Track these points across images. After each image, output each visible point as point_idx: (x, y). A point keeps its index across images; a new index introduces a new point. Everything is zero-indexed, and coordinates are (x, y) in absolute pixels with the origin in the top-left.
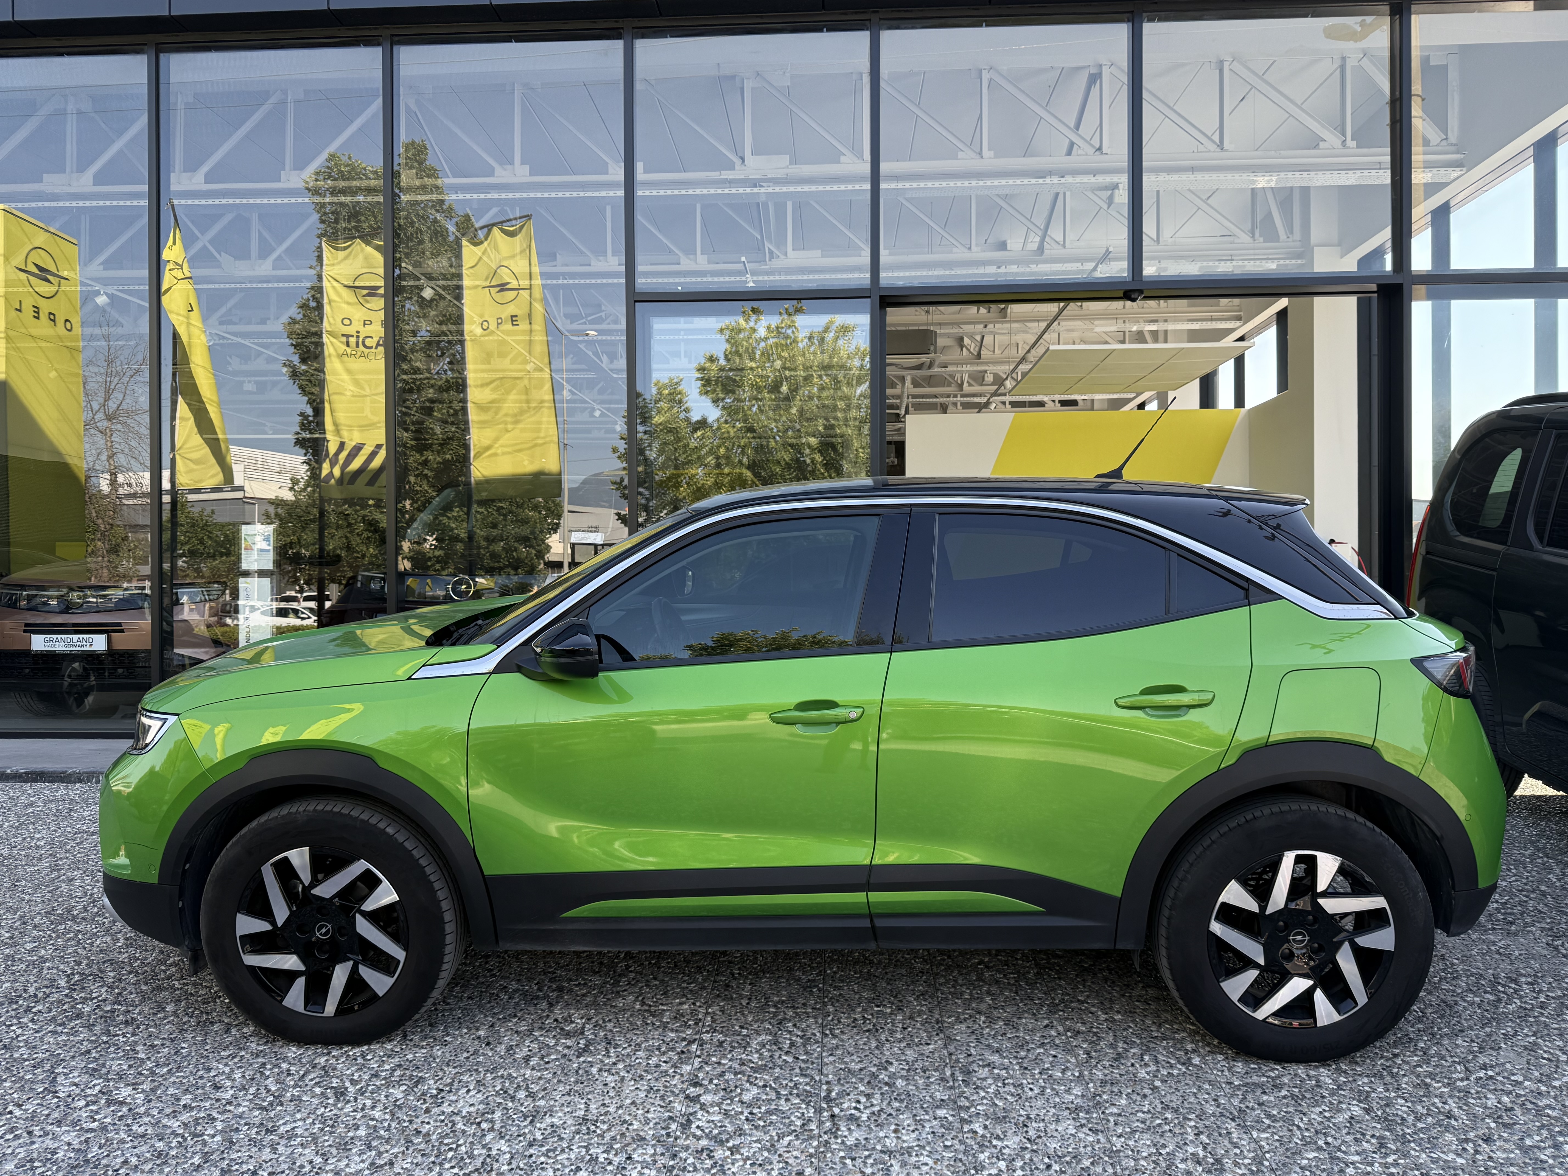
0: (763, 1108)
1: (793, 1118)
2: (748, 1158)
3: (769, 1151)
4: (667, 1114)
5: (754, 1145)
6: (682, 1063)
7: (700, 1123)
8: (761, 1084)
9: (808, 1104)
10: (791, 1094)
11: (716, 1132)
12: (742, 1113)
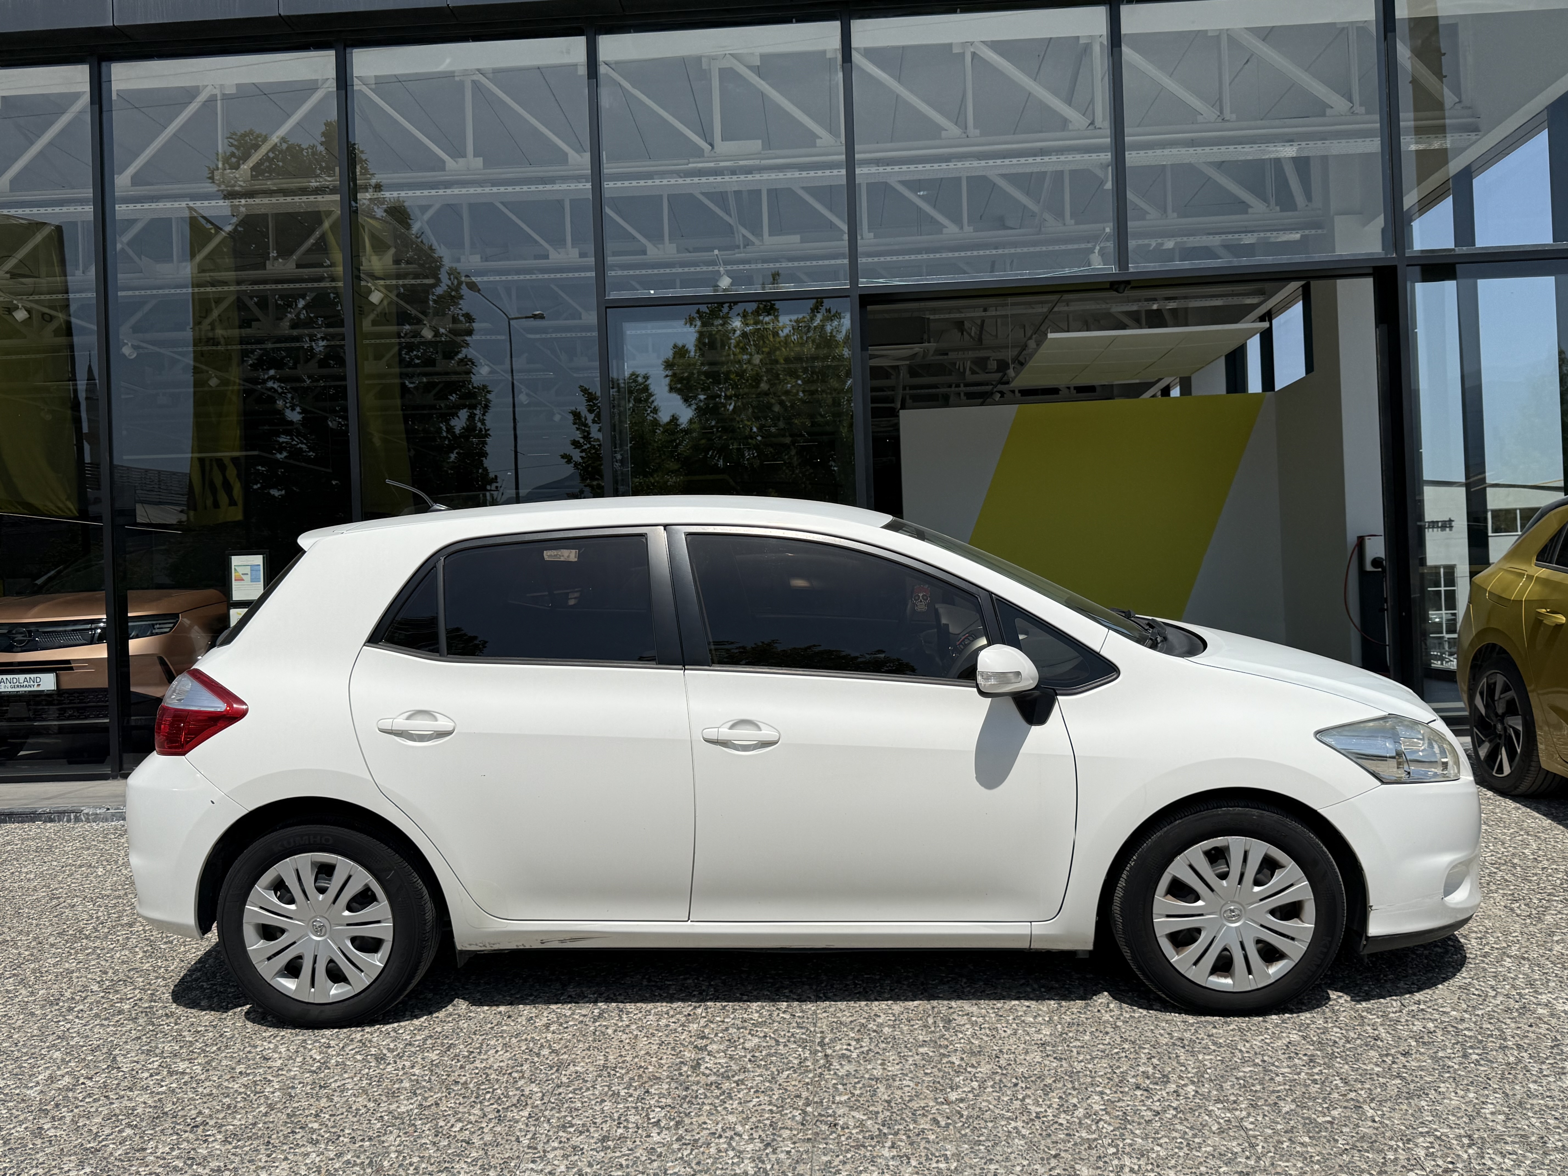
0: (764, 1053)
1: (790, 1058)
2: (752, 1087)
3: (770, 1082)
4: (678, 1060)
5: (757, 1078)
6: (689, 1022)
7: (709, 1065)
8: (762, 1035)
9: (804, 1048)
10: (789, 1041)
11: (722, 1070)
12: (745, 1056)
